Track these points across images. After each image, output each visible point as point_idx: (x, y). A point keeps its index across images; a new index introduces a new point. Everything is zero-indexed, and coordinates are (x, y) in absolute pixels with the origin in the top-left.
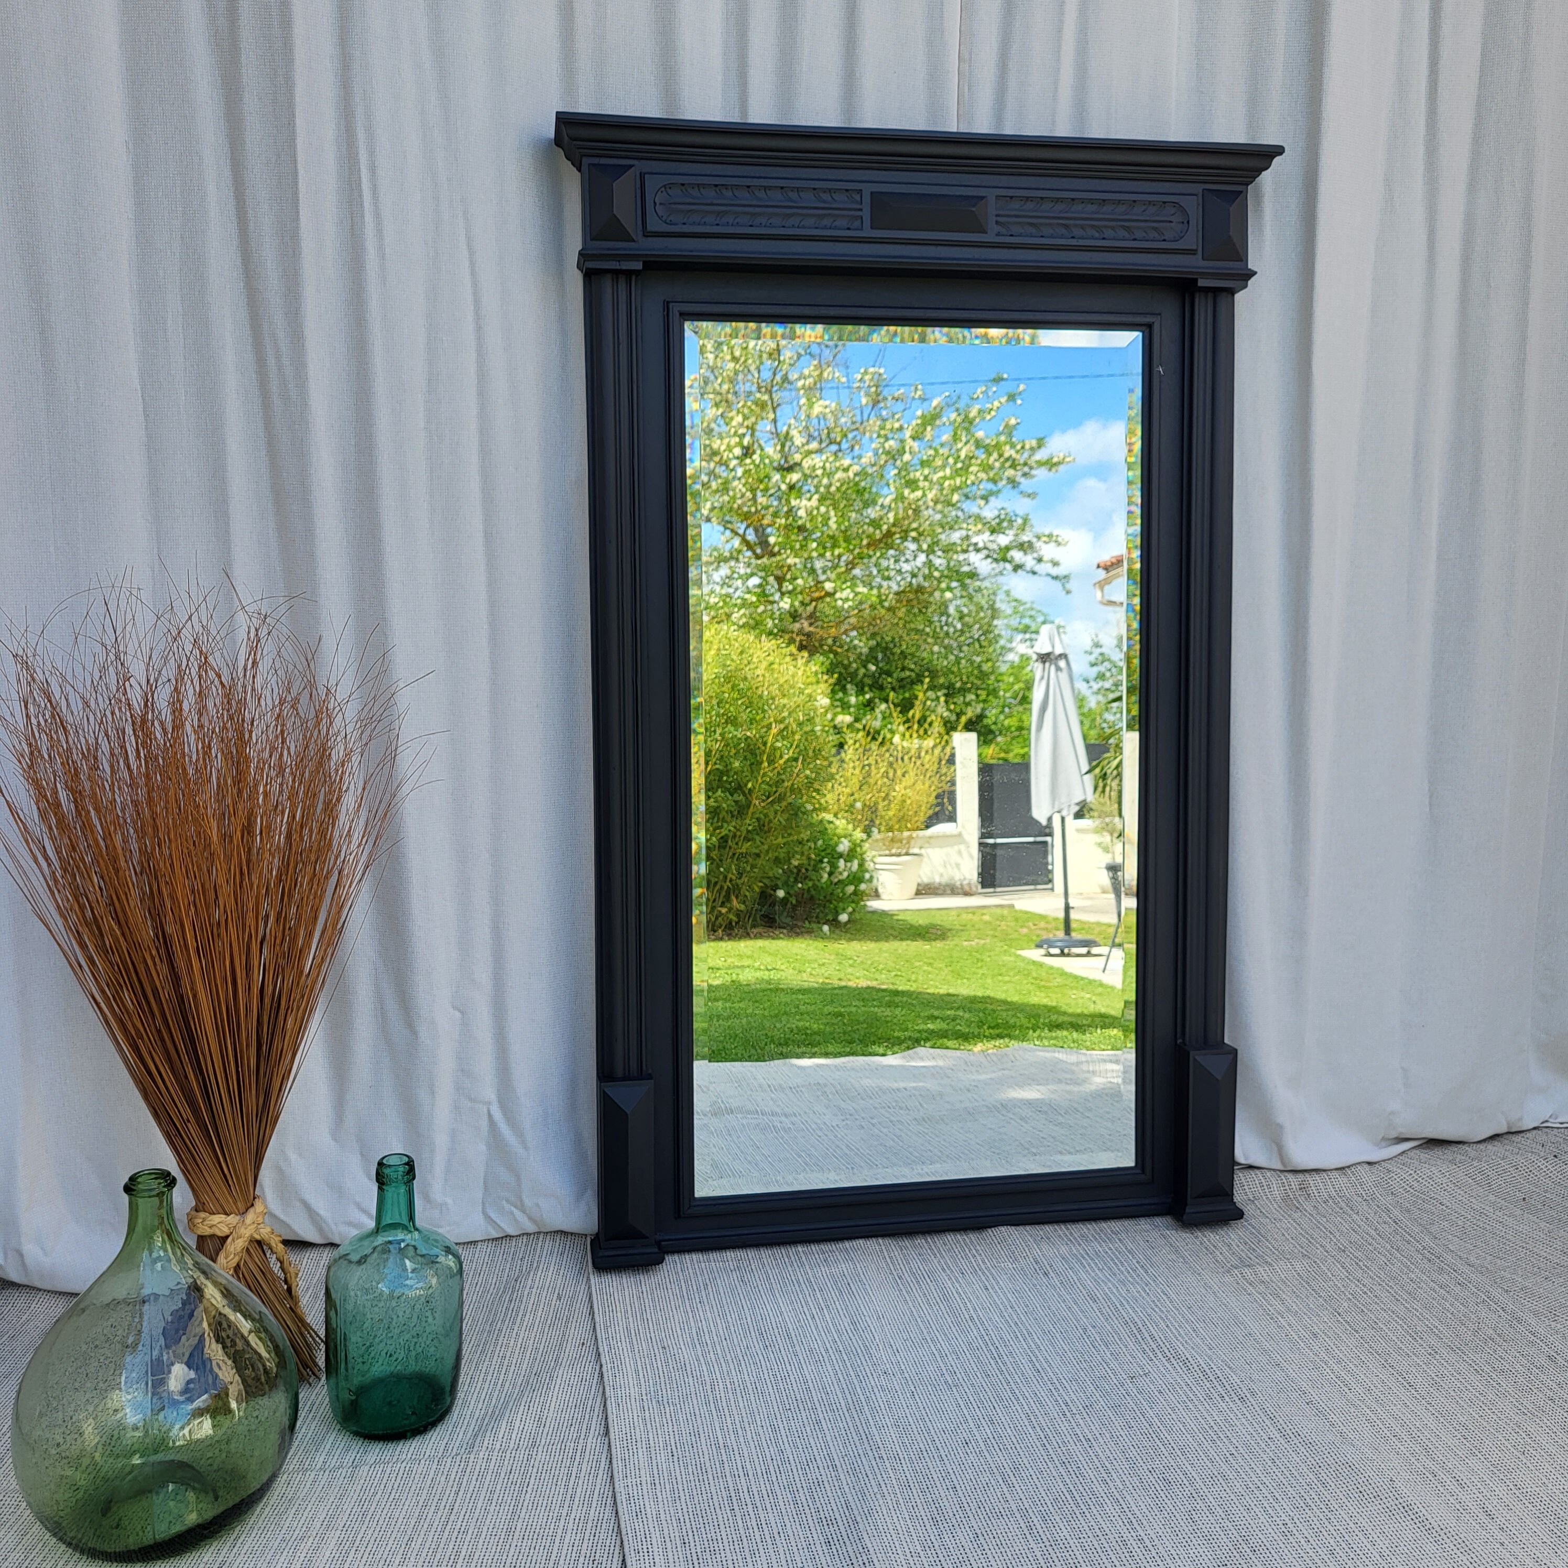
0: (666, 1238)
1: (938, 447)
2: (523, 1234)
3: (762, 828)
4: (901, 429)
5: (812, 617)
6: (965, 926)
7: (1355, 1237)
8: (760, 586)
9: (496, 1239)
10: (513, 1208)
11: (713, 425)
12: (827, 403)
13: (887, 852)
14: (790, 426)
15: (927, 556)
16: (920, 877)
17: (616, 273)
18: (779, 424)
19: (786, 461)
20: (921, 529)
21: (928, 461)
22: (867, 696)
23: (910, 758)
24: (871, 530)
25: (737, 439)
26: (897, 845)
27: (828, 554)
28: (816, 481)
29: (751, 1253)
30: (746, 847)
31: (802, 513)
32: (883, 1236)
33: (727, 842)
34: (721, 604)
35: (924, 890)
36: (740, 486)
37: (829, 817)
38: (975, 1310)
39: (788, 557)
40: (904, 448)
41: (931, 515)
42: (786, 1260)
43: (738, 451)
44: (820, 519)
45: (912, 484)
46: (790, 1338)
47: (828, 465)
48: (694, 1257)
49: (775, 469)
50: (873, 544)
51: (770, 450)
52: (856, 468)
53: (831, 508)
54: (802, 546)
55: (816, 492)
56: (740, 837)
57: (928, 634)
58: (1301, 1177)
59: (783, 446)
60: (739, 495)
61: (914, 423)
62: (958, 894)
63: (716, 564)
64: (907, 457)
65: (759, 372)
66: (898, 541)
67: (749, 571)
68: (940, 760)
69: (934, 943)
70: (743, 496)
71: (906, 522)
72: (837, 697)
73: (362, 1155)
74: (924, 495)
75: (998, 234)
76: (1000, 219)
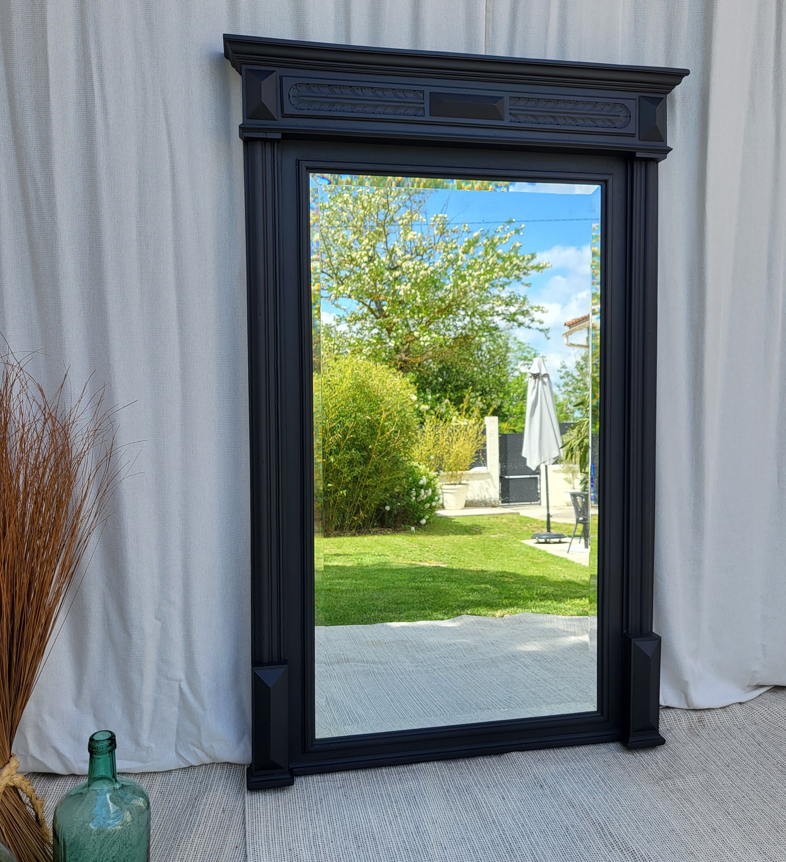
0: (296, 766)
1: (477, 258)
2: (203, 765)
3: (377, 471)
4: (456, 248)
5: (407, 352)
6: (492, 526)
7: (734, 755)
8: (378, 334)
9: (185, 768)
10: (196, 749)
11: (352, 244)
12: (415, 233)
13: (449, 483)
14: (394, 245)
15: (471, 318)
16: (467, 497)
17: (264, 141)
18: (389, 244)
19: (392, 265)
20: (467, 303)
21: (471, 265)
22: (438, 395)
23: (461, 431)
24: (440, 303)
25: (366, 252)
26: (453, 479)
27: (416, 316)
28: (409, 276)
29: (352, 775)
30: (368, 482)
31: (401, 293)
32: (438, 760)
33: (357, 478)
34: (357, 344)
35: (469, 504)
36: (367, 278)
37: (416, 464)
38: (496, 815)
39: (393, 318)
40: (458, 258)
41: (473, 295)
42: (375, 779)
43: (366, 259)
44: (411, 296)
45: (463, 278)
46: (374, 839)
47: (416, 267)
48: (315, 778)
49: (386, 269)
50: (441, 311)
51: (383, 259)
52: (432, 268)
53: (417, 291)
54: (401, 312)
55: (409, 282)
56: (365, 476)
57: (471, 361)
58: (699, 714)
59: (391, 256)
60: (366, 283)
61: (464, 245)
62: (489, 506)
63: (354, 321)
64: (460, 263)
65: (378, 215)
66: (455, 310)
67: (372, 325)
68: (478, 432)
69: (474, 536)
70: (369, 283)
71: (459, 299)
72: (421, 396)
73: (95, 716)
74: (469, 284)
75: (511, 121)
76: (513, 112)
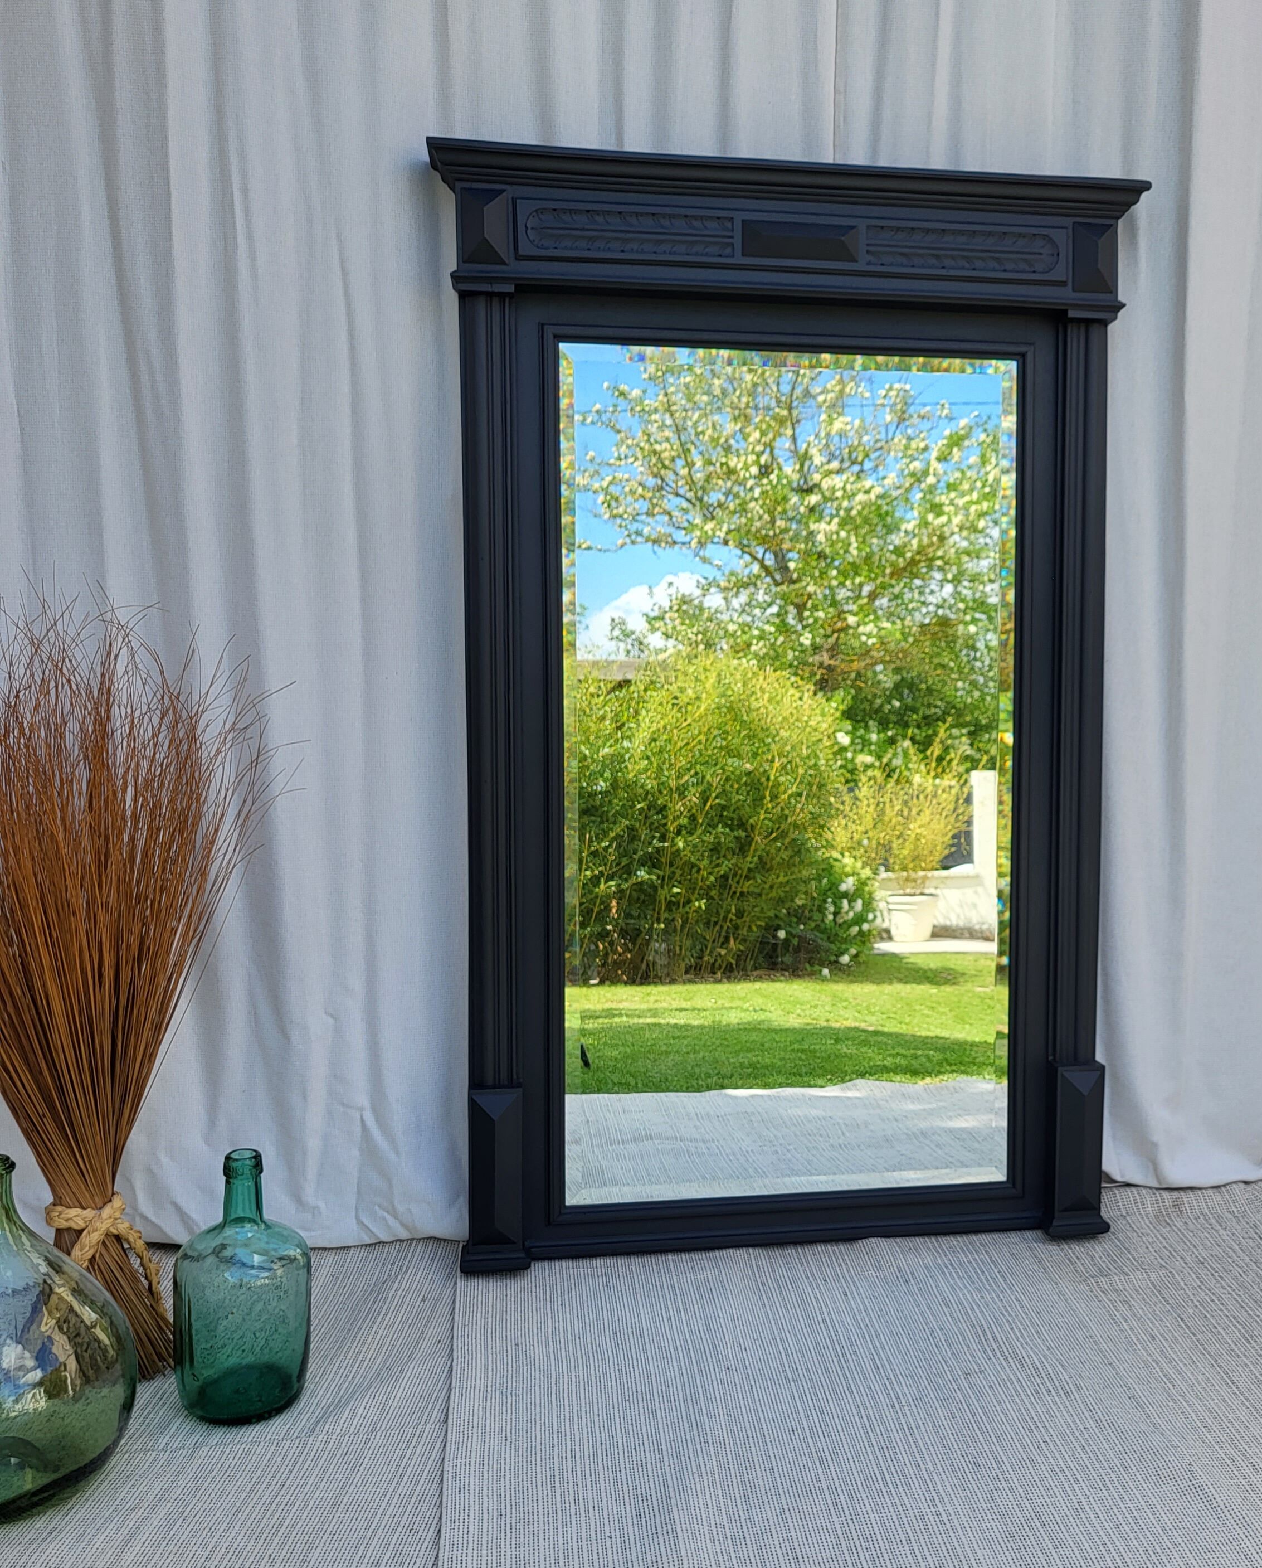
0: (538, 1244)
1: (965, 469)
2: (397, 1241)
3: (763, 865)
4: (926, 449)
5: (834, 651)
6: (981, 971)
7: (1216, 1251)
8: (778, 615)
9: (369, 1245)
10: (385, 1214)
11: (732, 442)
12: (849, 419)
13: (901, 892)
14: (809, 445)
15: (956, 587)
16: (937, 918)
17: (490, 295)
18: (799, 442)
19: (805, 481)
20: (947, 558)
21: (954, 484)
22: (890, 733)
23: (926, 797)
24: (894, 557)
25: (754, 457)
26: (909, 884)
27: (848, 583)
28: (835, 504)
29: (622, 1261)
30: (747, 886)
31: (821, 537)
33: (727, 880)
34: (739, 633)
35: (939, 933)
36: (758, 508)
37: (836, 855)
39: (808, 585)
40: (928, 470)
41: (958, 541)
42: (655, 1266)
43: (754, 470)
44: (840, 545)
45: (937, 509)
47: (848, 487)
48: (564, 1263)
49: (793, 490)
50: (897, 573)
51: (788, 470)
52: (878, 490)
53: (852, 533)
54: (821, 573)
55: (837, 515)
56: (741, 876)
57: (952, 669)
58: (1175, 1194)
59: (802, 466)
60: (756, 518)
61: (940, 443)
62: (978, 938)
63: (735, 590)
64: (931, 480)
65: (778, 384)
66: (924, 570)
67: (768, 598)
68: (958, 799)
69: (942, 988)
70: (761, 518)
71: (931, 550)
72: (858, 734)
74: (949, 521)
75: (869, 263)
76: (871, 249)
